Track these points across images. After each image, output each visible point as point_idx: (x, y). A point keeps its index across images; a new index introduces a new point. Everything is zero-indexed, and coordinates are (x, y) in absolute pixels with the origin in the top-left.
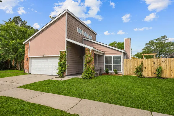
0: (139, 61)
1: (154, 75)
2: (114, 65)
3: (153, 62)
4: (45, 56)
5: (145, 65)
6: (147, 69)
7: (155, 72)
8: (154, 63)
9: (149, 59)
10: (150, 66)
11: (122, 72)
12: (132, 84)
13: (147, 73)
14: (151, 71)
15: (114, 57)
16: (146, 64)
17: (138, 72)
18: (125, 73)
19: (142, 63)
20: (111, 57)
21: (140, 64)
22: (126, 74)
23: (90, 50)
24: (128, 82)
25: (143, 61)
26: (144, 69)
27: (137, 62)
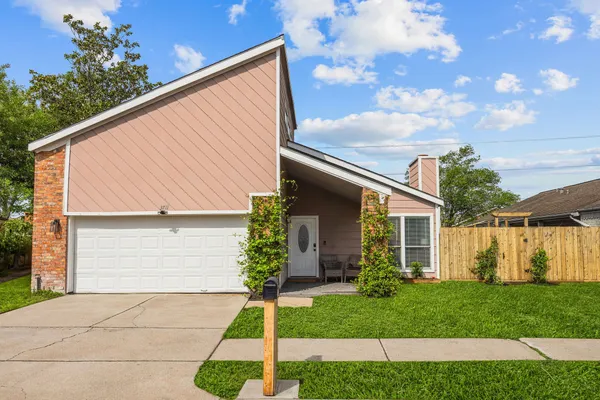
0: (484, 234)
1: (526, 277)
2: (406, 249)
3: (522, 239)
4: (170, 213)
5: (503, 248)
6: (506, 258)
7: (528, 267)
8: (526, 240)
9: (514, 229)
10: (515, 249)
11: (435, 270)
12: (471, 307)
13: (507, 269)
14: (519, 263)
15: (406, 219)
16: (506, 245)
17: (483, 268)
18: (443, 274)
19: (495, 242)
20: (398, 218)
21: (487, 244)
22: (448, 277)
23: (380, 196)
24: (458, 303)
25: (497, 233)
26: (500, 260)
27: (481, 238)
